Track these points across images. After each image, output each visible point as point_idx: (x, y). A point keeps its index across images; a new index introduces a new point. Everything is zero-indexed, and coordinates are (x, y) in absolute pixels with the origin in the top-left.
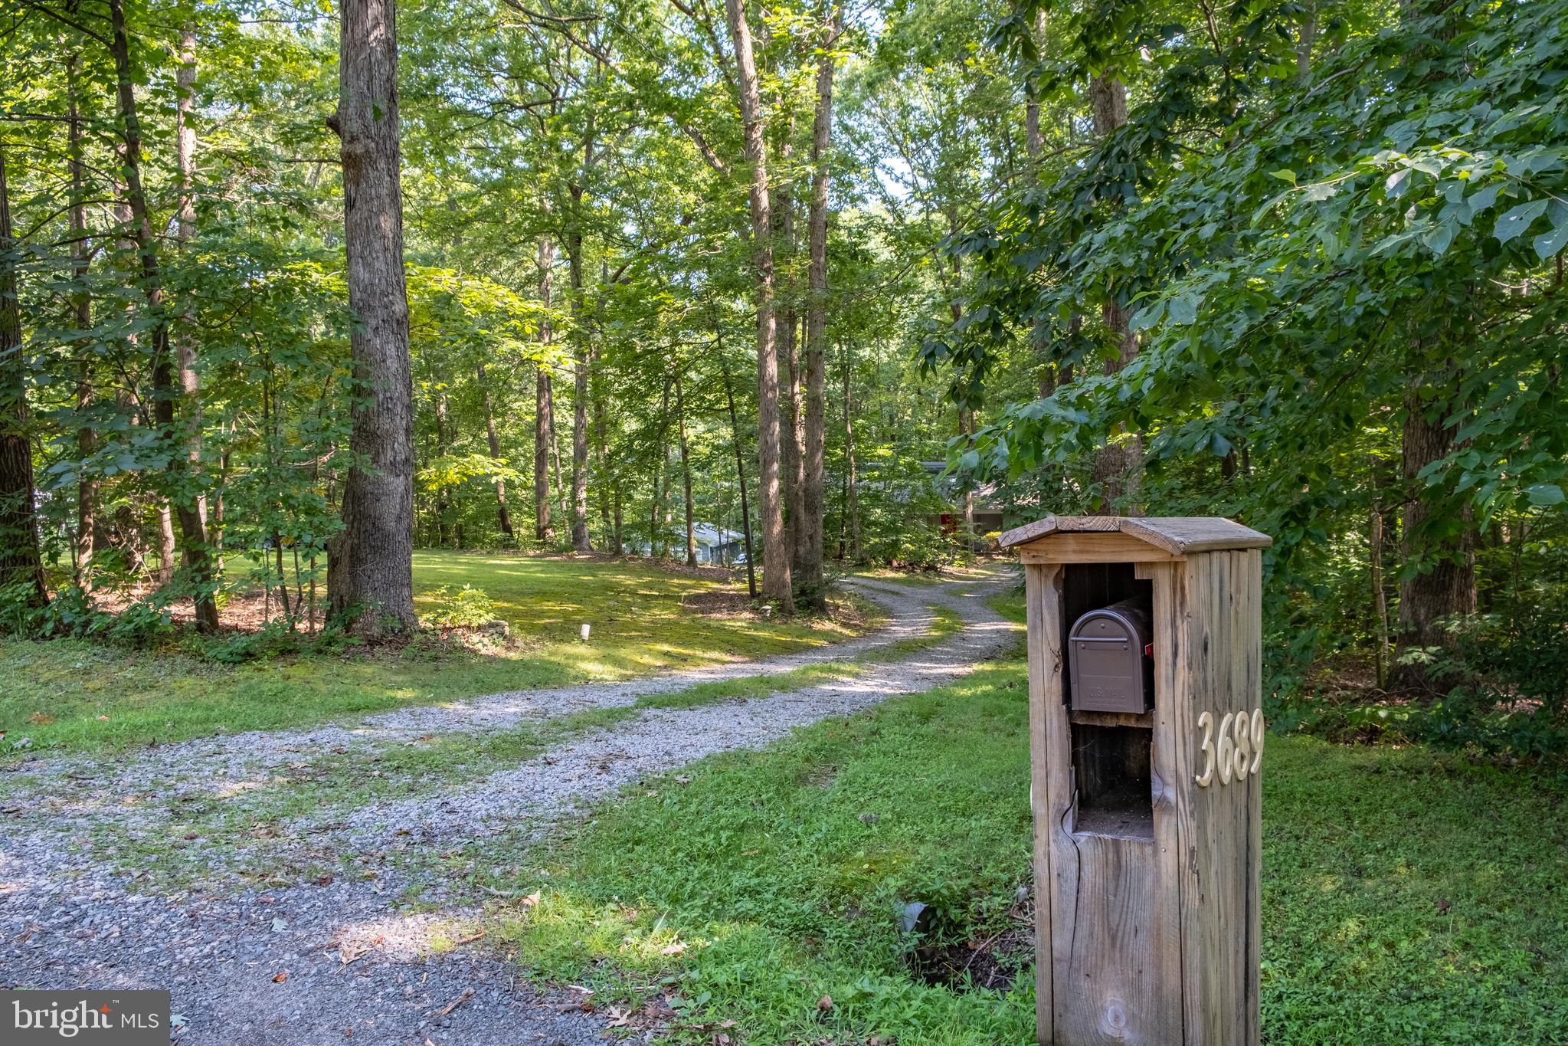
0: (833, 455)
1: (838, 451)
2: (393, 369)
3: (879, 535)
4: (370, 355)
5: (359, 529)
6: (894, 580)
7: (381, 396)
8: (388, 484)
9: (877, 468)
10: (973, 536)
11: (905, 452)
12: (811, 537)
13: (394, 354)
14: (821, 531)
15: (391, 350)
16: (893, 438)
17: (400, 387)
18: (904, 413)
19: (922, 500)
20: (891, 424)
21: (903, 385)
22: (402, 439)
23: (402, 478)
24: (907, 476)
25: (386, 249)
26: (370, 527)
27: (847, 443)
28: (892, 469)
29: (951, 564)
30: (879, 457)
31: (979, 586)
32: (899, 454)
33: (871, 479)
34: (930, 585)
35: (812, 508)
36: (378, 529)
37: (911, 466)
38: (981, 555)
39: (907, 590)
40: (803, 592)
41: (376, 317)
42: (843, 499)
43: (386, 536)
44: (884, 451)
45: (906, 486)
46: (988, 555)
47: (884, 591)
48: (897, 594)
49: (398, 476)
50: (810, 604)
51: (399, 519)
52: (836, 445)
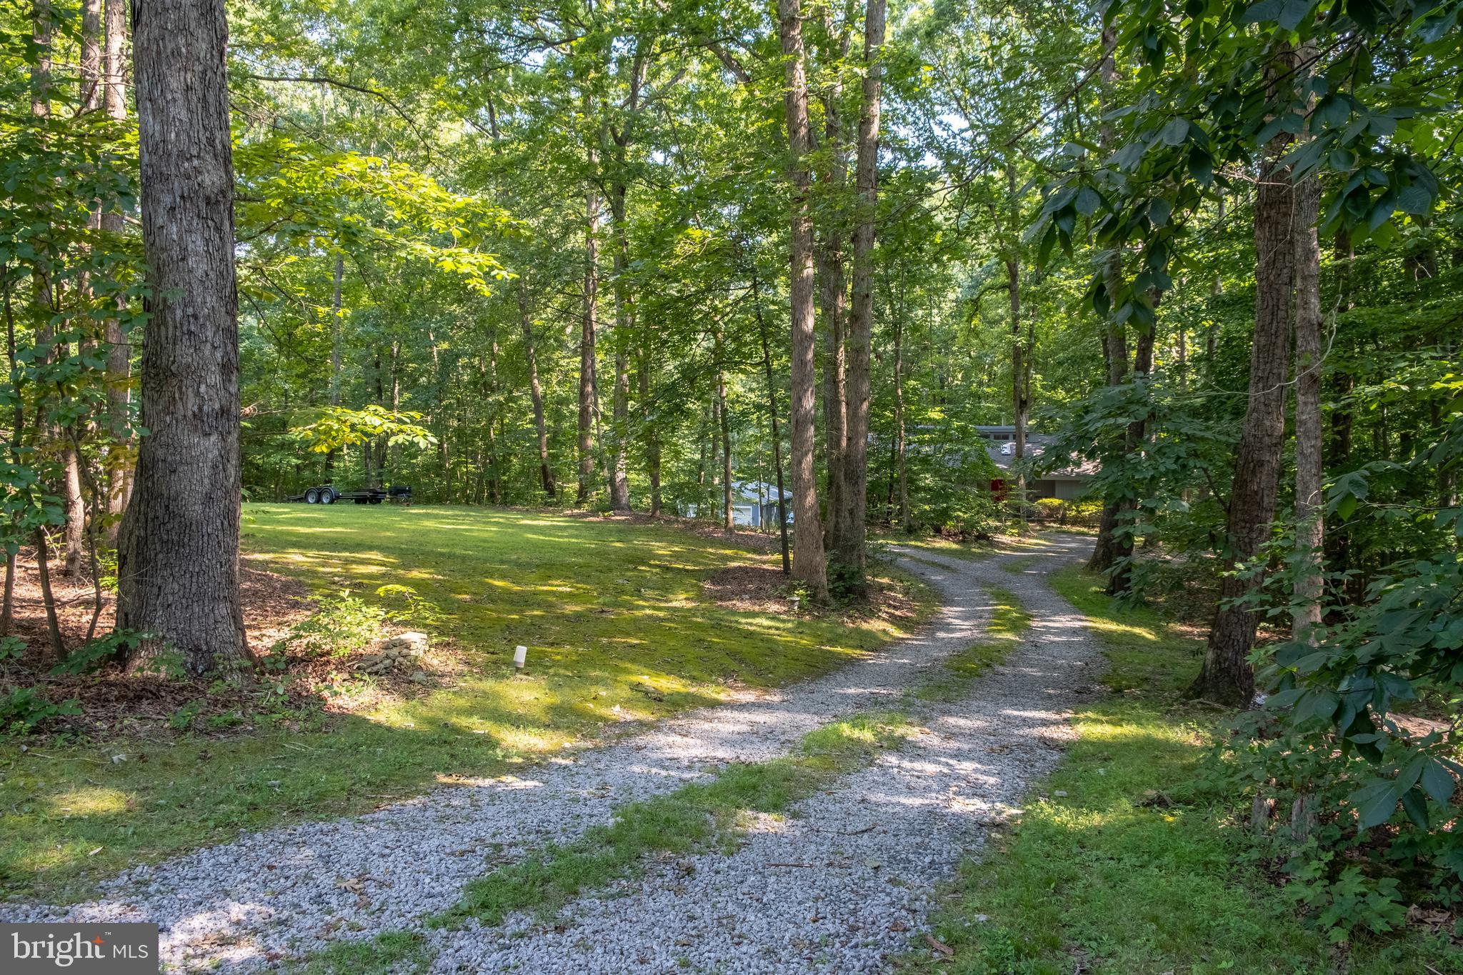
0: (883, 416)
1: (887, 413)
2: (200, 273)
3: (928, 502)
4: (163, 250)
5: (146, 514)
6: (942, 551)
7: (179, 313)
8: (189, 447)
9: (928, 431)
10: (1025, 503)
11: (956, 415)
12: (851, 512)
13: (201, 249)
14: (863, 504)
15: (196, 243)
16: (943, 401)
17: (211, 300)
18: (954, 377)
19: (975, 466)
20: (942, 388)
21: (955, 348)
22: (214, 378)
23: (213, 438)
24: (958, 441)
25: (188, 89)
26: (161, 512)
27: (898, 406)
28: (944, 432)
29: (1003, 533)
30: (930, 420)
31: (1037, 559)
32: (951, 417)
33: (921, 442)
34: (982, 557)
35: (853, 478)
36: (172, 515)
37: (963, 430)
38: (1033, 521)
39: (959, 563)
40: (840, 577)
41: (172, 191)
42: (892, 463)
43: (186, 527)
44: (935, 414)
45: (959, 450)
46: (1040, 522)
47: (934, 564)
48: (948, 568)
49: (207, 435)
50: (849, 590)
51: (208, 499)
52: (885, 407)
